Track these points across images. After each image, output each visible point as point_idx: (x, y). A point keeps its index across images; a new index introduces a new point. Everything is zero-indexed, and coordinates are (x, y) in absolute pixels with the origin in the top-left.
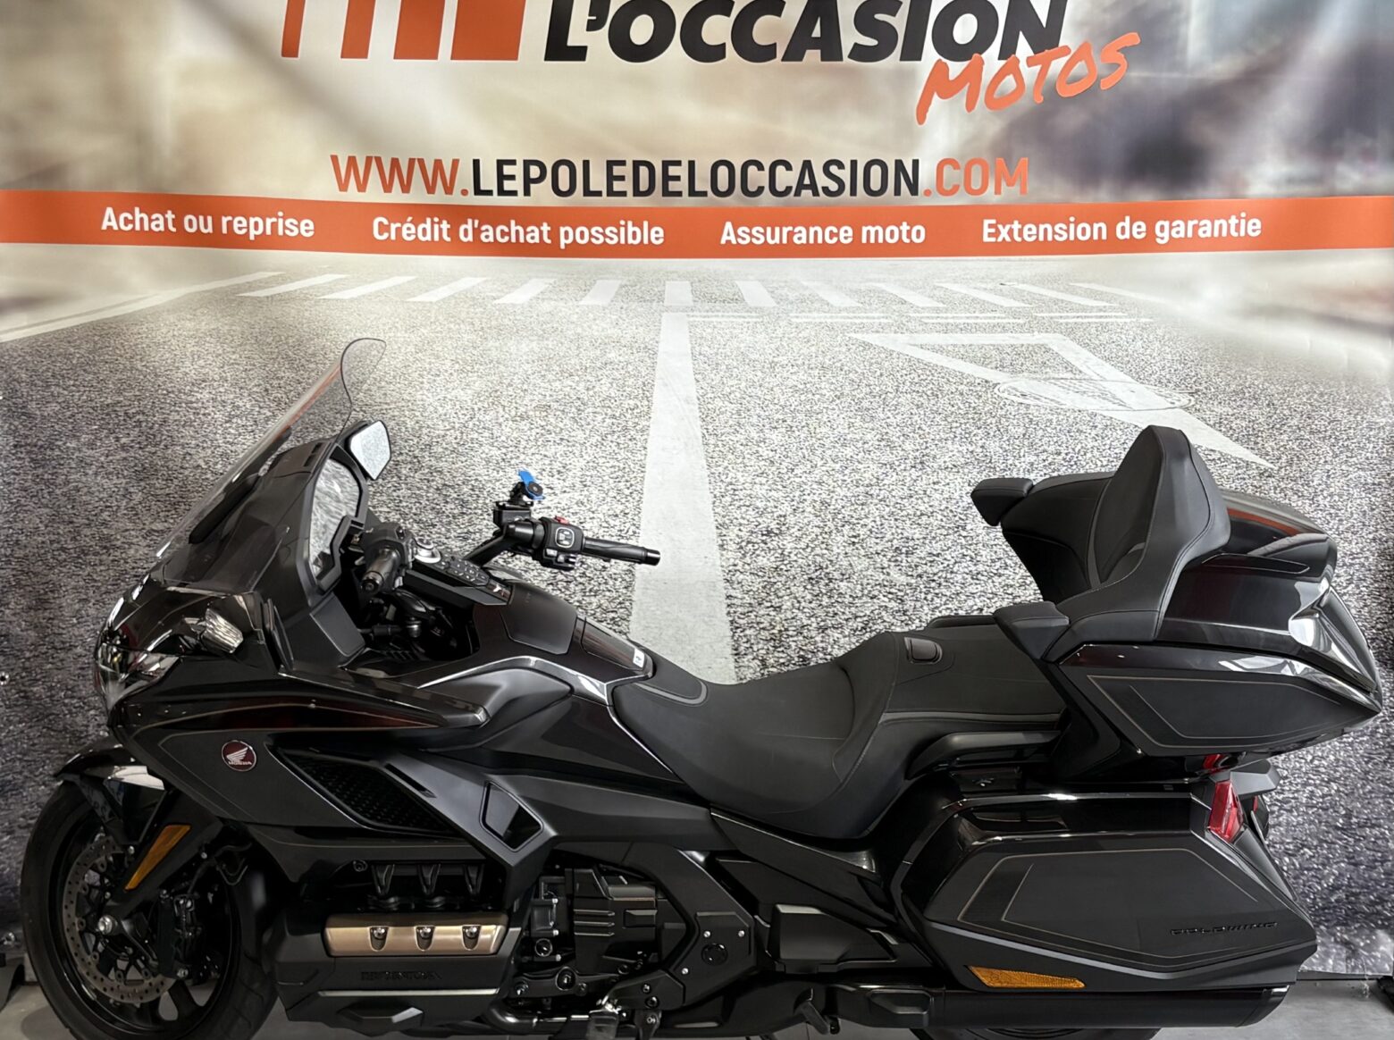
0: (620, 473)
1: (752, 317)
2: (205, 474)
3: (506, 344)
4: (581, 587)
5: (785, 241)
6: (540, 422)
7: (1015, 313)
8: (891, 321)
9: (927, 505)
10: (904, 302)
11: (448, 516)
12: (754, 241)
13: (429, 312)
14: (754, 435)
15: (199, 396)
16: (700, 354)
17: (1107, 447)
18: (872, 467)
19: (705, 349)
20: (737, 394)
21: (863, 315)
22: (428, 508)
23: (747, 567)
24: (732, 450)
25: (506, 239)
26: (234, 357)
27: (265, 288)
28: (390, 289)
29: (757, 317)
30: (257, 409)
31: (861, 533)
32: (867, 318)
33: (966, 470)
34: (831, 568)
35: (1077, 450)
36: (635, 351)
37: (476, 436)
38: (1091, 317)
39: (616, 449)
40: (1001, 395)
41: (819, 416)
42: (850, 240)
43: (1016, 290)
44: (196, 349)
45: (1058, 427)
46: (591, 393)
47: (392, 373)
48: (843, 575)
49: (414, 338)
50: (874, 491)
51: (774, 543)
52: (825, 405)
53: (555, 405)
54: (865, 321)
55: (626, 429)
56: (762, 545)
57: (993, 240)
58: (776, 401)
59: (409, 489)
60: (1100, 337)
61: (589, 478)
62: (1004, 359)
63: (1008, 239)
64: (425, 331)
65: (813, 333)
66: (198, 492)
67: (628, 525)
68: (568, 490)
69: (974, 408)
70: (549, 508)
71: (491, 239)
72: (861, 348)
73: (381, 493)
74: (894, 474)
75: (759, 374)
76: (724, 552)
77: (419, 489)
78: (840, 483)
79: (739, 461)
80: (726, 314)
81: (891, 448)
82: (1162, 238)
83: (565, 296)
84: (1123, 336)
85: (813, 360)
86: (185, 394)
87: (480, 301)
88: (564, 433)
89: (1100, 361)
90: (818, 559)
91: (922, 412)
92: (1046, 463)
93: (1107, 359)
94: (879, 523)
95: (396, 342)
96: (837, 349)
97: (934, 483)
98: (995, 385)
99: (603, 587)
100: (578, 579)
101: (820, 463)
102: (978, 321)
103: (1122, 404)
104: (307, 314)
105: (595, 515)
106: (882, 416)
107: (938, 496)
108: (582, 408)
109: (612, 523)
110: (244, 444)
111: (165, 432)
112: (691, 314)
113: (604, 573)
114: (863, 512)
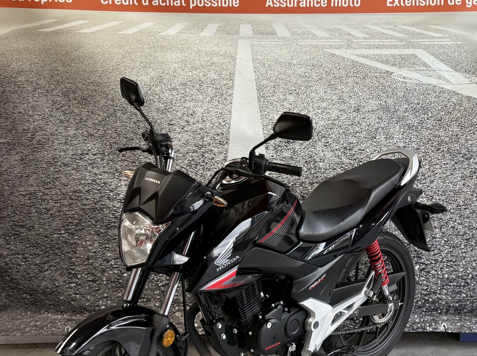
0: (220, 115)
1: (280, 42)
2: (24, 115)
3: (165, 54)
4: (202, 167)
5: (296, 6)
6: (182, 91)
7: (401, 40)
8: (344, 44)
9: (359, 128)
10: (350, 35)
11: (140, 135)
12: (281, 5)
13: (129, 39)
14: (281, 97)
15: (20, 79)
16: (256, 59)
17: (441, 101)
18: (335, 112)
19: (258, 57)
20: (273, 78)
21: (330, 41)
22: (130, 131)
23: (278, 156)
24: (271, 104)
25: (164, 4)
26: (36, 60)
27: (49, 27)
28: (109, 27)
29: (282, 42)
30: (48, 85)
31: (330, 141)
32: (333, 42)
33: (377, 112)
34: (316, 157)
35: (427, 103)
36: (226, 58)
37: (152, 98)
38: (436, 41)
39: (218, 104)
40: (394, 78)
41: (311, 88)
42: (326, 5)
43: (402, 29)
44: (18, 56)
45: (419, 92)
46: (206, 77)
47: (111, 68)
48: (321, 160)
49: (122, 52)
50: (336, 122)
51: (291, 146)
52: (314, 83)
53: (189, 83)
54: (332, 43)
55: (222, 94)
56: (285, 147)
57: (391, 5)
58: (291, 81)
59: (121, 123)
60: (440, 51)
61: (205, 117)
62: (396, 61)
63: (398, 5)
64: (127, 48)
65: (308, 49)
66: (21, 124)
67: (224, 139)
68: (195, 123)
69: (382, 84)
70: (187, 131)
71: (157, 4)
72: (331, 56)
73: (108, 124)
74: (345, 115)
75: (284, 68)
76: (267, 151)
77: (126, 122)
78: (321, 119)
79: (274, 109)
80: (268, 40)
81: (344, 103)
82: (469, 5)
83: (193, 31)
84: (450, 50)
85: (309, 62)
86: (13, 78)
87: (153, 34)
88: (194, 96)
89: (439, 62)
90: (310, 153)
91: (358, 86)
92: (413, 108)
93: (442, 61)
94: (338, 136)
95: (113, 54)
96: (320, 57)
97: (363, 118)
98: (392, 73)
99: (212, 167)
100: (201, 163)
101: (312, 110)
102: (384, 43)
103: (448, 81)
104: (70, 40)
105: (208, 135)
106: (340, 88)
107: (364, 124)
108: (202, 85)
109: (216, 137)
110: (42, 101)
111: (4, 96)
112: (252, 40)
113: (213, 161)
114: (331, 132)
